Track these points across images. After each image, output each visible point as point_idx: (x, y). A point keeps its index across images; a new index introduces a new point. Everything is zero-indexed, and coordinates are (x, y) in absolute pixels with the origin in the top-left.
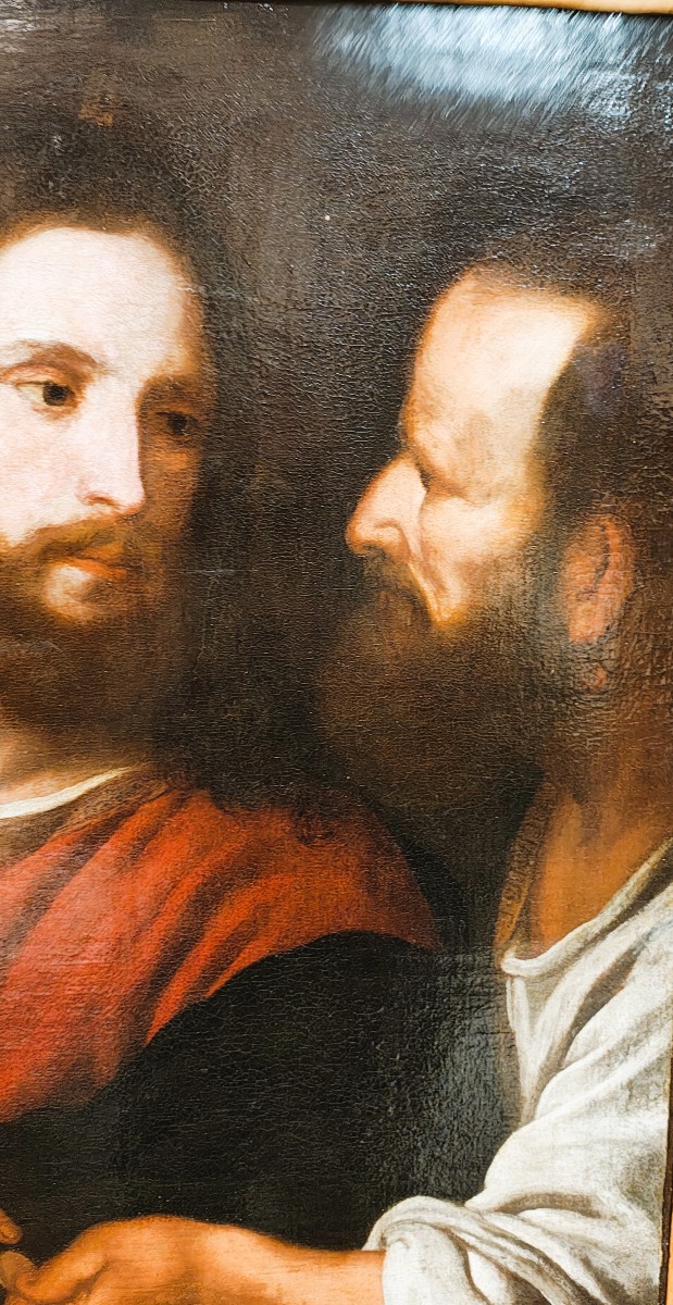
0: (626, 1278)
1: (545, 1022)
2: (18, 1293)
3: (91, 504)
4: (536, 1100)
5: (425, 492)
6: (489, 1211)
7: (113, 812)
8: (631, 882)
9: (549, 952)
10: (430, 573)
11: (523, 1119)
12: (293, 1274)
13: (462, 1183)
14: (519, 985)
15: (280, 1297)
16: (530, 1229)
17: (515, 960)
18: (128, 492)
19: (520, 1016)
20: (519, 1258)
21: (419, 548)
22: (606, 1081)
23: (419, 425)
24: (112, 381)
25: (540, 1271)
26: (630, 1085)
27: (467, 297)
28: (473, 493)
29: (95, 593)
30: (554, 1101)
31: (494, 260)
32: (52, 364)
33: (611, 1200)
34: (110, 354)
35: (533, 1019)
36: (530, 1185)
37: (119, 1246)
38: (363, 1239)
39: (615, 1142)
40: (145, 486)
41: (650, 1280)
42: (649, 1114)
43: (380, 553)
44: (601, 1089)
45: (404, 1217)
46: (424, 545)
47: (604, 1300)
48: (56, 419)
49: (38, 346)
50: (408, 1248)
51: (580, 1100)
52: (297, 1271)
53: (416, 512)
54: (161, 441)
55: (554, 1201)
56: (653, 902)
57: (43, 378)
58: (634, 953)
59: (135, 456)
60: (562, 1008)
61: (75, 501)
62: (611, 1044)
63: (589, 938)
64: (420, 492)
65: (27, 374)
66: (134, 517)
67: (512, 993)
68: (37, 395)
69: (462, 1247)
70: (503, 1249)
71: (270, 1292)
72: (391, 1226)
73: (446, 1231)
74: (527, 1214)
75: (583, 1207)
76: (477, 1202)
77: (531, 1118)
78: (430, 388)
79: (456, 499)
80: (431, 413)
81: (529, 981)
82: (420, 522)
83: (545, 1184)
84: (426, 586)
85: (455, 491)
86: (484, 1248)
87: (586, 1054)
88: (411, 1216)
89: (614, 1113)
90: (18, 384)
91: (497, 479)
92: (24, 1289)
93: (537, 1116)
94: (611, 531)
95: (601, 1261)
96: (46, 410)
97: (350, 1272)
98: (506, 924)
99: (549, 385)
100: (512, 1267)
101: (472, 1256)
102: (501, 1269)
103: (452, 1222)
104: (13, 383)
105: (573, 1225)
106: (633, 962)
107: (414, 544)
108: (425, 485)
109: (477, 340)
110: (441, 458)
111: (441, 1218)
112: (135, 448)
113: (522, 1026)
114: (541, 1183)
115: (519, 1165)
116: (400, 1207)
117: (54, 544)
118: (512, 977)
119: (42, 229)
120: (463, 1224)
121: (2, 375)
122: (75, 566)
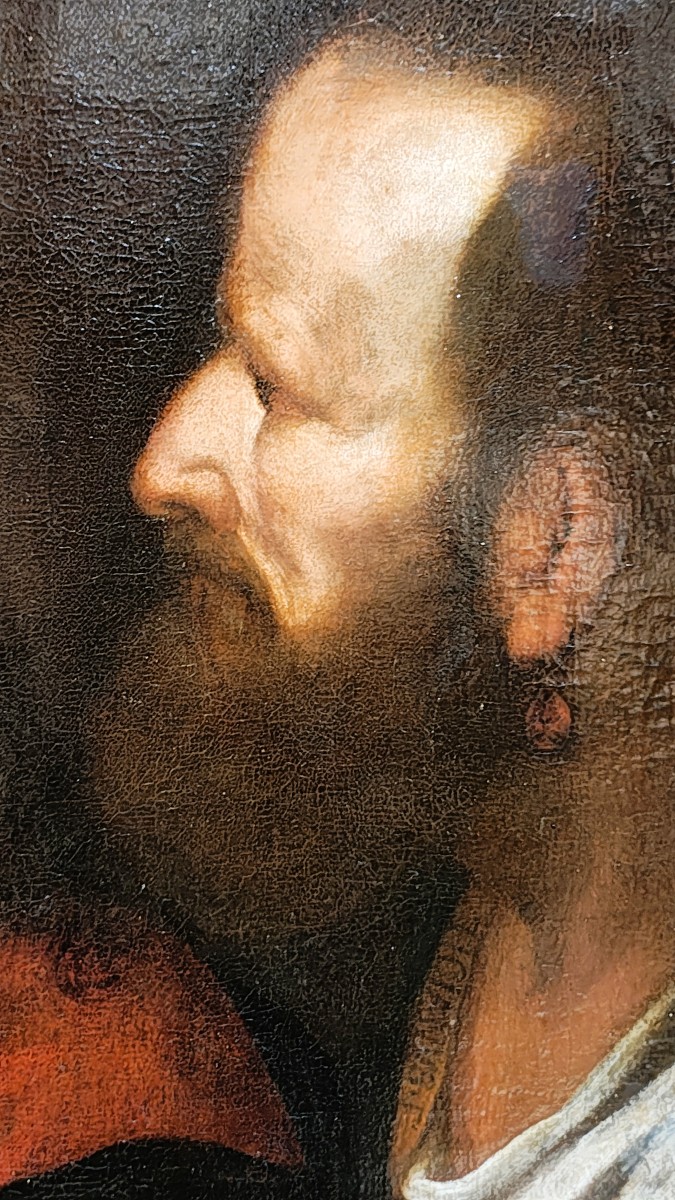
5: (262, 412)
8: (617, 1054)
9: (482, 1169)
10: (276, 547)
17: (426, 1182)
21: (255, 504)
23: (252, 302)
28: (347, 413)
31: (373, 25)
43: (189, 513)
53: (249, 444)
56: (652, 1086)
58: (624, 1169)
63: (549, 1146)
64: (254, 413)
78: (268, 239)
79: (315, 424)
80: (272, 283)
82: (257, 461)
84: (269, 568)
85: (313, 410)
91: (384, 389)
94: (574, 477)
98: (409, 1125)
99: (467, 233)
106: (622, 1182)
107: (247, 498)
108: (265, 400)
109: (346, 161)
110: (289, 356)
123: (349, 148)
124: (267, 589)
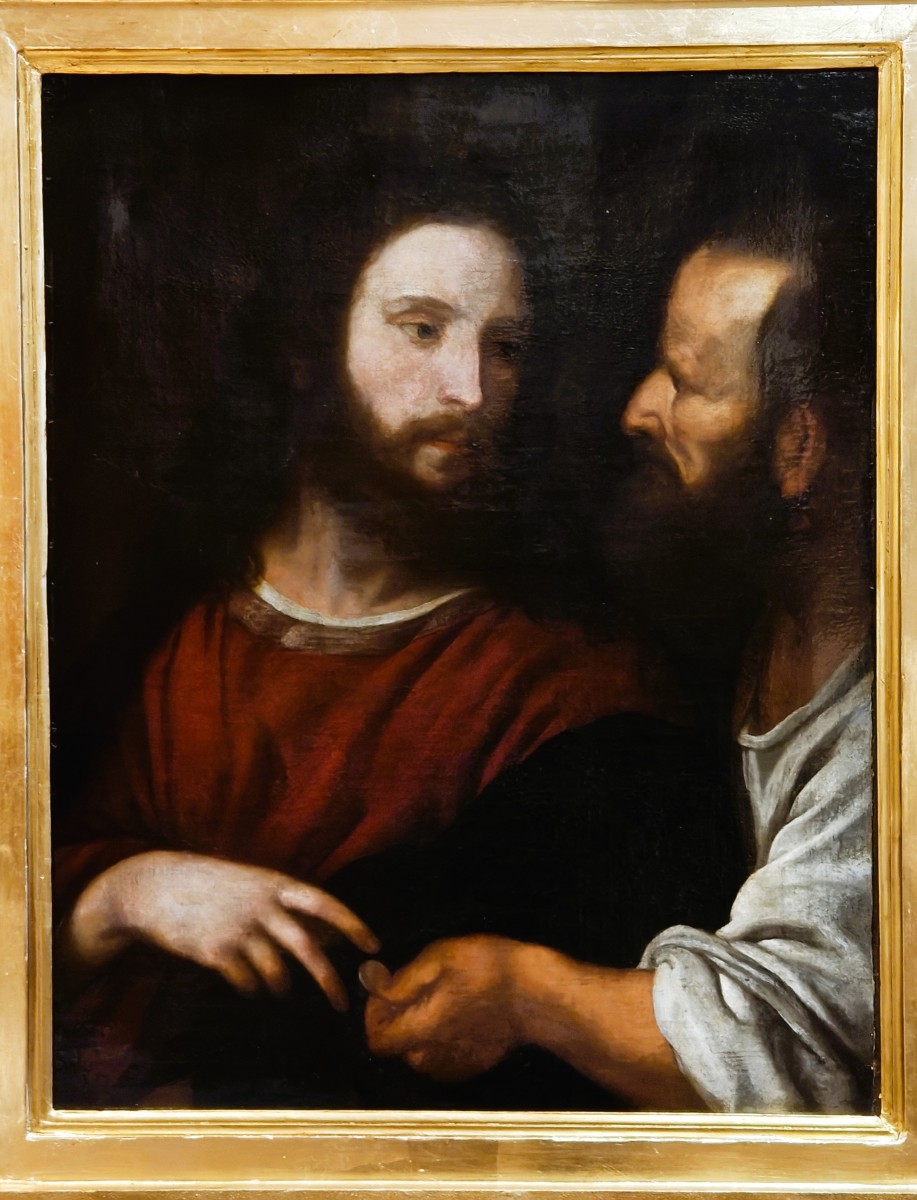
0: (844, 1002)
1: (772, 785)
2: (378, 996)
3: (446, 404)
4: (768, 847)
5: (675, 391)
6: (736, 939)
7: (457, 622)
8: (836, 674)
9: (773, 730)
10: (682, 449)
11: (759, 864)
12: (584, 987)
13: (712, 914)
14: (752, 756)
15: (573, 1004)
16: (768, 956)
17: (749, 736)
18: (471, 396)
19: (753, 780)
20: (758, 980)
21: (672, 431)
22: (822, 834)
23: (672, 346)
24: (463, 323)
25: (775, 992)
26: (840, 837)
27: (703, 260)
28: (711, 391)
29: (446, 465)
30: (782, 849)
32: (425, 312)
33: (829, 932)
34: (463, 303)
35: (763, 782)
36: (765, 918)
37: (453, 958)
38: (638, 961)
39: (830, 884)
40: (483, 391)
41: (866, 1006)
42: (857, 862)
43: (644, 434)
44: (817, 840)
45: (668, 942)
46: (676, 428)
47: (829, 1022)
48: (425, 347)
49: (416, 300)
50: (672, 968)
51: (799, 849)
52: (586, 984)
53: (669, 405)
54: (495, 361)
55: (784, 932)
56: (850, 693)
57: (418, 321)
58: (839, 731)
59: (477, 371)
60: (785, 773)
61: (436, 401)
62: (823, 803)
63: (804, 719)
64: (672, 392)
65: (408, 319)
66: (475, 413)
67: (748, 761)
68: (413, 332)
69: (714, 970)
70: (747, 973)
71: (567, 1000)
72: (659, 949)
73: (701, 955)
74: (765, 943)
75: (804, 936)
76: (726, 931)
77: (764, 863)
78: (678, 321)
79: (698, 397)
80: (681, 338)
81: (761, 753)
82: (674, 412)
83: (777, 917)
84: (679, 459)
85: (696, 390)
86: (732, 971)
87: (804, 811)
88: (674, 941)
89: (829, 861)
90: (401, 325)
91: (727, 381)
92: (381, 991)
93: (769, 860)
94: (809, 416)
95: (826, 986)
96: (419, 342)
97: (629, 987)
98: (741, 707)
99: (761, 317)
100: (753, 988)
101: (723, 979)
102: (746, 990)
103: (706, 947)
104: (398, 324)
105: (802, 954)
106: (838, 737)
107: (669, 428)
108: (676, 387)
109: (711, 289)
110: (687, 368)
111: (697, 944)
112: (477, 366)
113: (755, 789)
114: (773, 916)
115: (757, 901)
116: (666, 933)
117: (420, 432)
118: (747, 749)
119: (422, 225)
120: (715, 950)
121: (391, 319)
122: (434, 445)
123: (713, 283)
124: (677, 466)
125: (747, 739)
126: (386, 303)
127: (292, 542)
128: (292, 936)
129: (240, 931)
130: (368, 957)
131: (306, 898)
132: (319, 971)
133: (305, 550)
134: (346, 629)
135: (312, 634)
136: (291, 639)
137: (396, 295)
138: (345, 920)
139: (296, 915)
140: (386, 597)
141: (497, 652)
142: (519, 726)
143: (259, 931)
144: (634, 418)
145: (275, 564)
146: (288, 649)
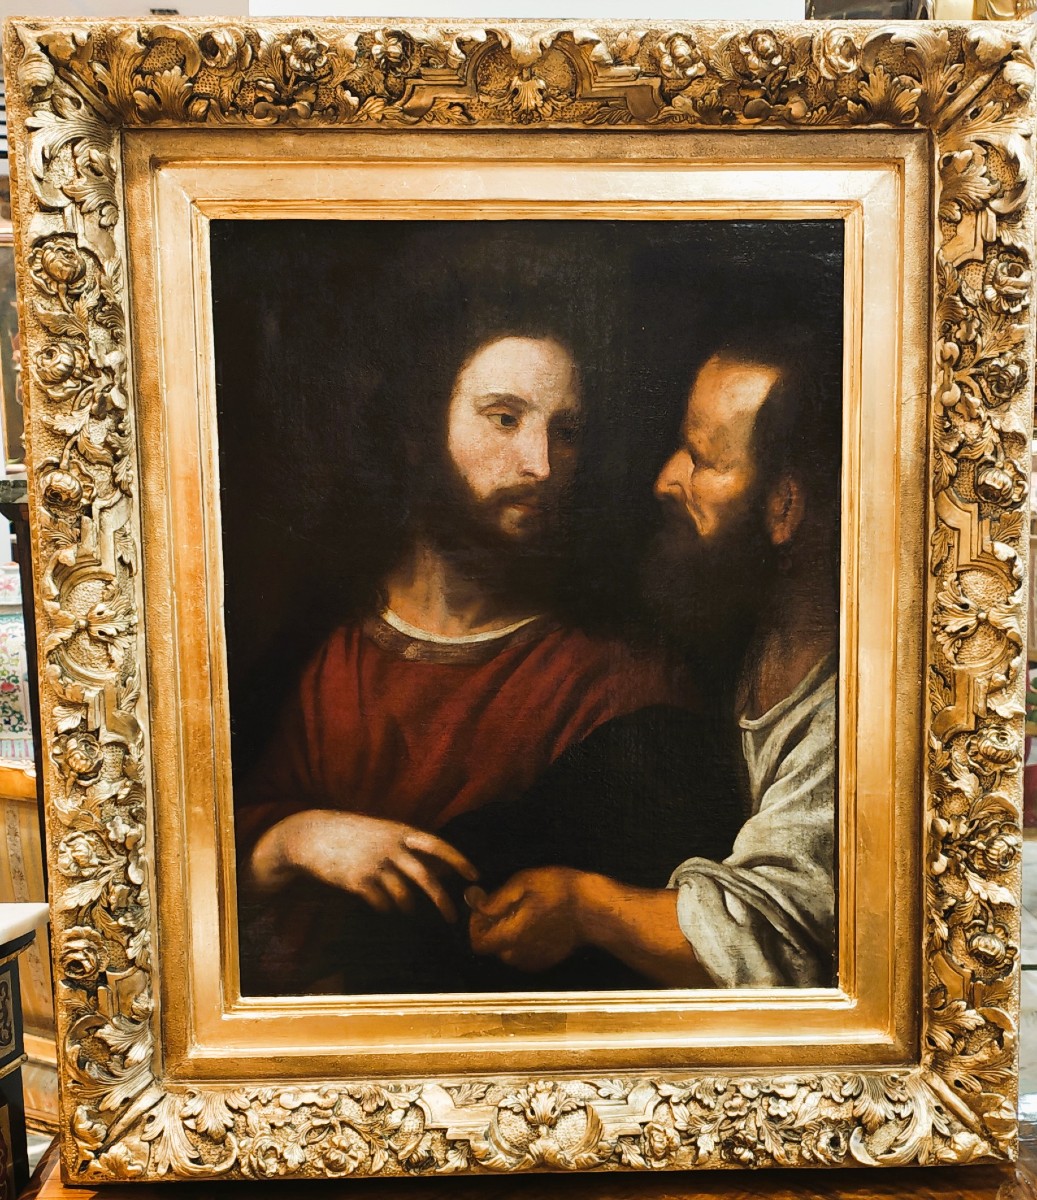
0: (813, 909)
1: (763, 755)
2: (477, 911)
3: (523, 476)
4: (760, 801)
5: (693, 466)
6: (736, 866)
7: (533, 639)
8: (810, 675)
9: (765, 716)
10: (698, 509)
11: (753, 812)
12: (628, 902)
13: (719, 849)
14: (749, 734)
15: (620, 915)
16: (759, 878)
17: (746, 720)
18: (542, 470)
19: (749, 752)
20: (753, 895)
21: (691, 495)
22: (799, 791)
23: (691, 431)
24: (535, 413)
25: (765, 904)
26: (812, 792)
27: (714, 365)
28: (720, 466)
29: (523, 523)
30: (770, 802)
32: (505, 405)
33: (803, 860)
34: (535, 399)
35: (757, 753)
36: (758, 851)
37: (533, 883)
38: (666, 883)
39: (804, 826)
40: (550, 466)
41: (829, 912)
42: (823, 810)
43: (670, 498)
44: (795, 795)
45: (689, 869)
46: (693, 493)
47: (803, 924)
48: (507, 432)
49: (500, 395)
50: (690, 888)
51: (783, 801)
52: (629, 900)
53: (689, 476)
54: (558, 443)
55: (772, 861)
56: (820, 688)
57: (501, 412)
58: (812, 716)
59: (546, 451)
60: (772, 747)
61: (516, 474)
62: (800, 768)
63: (786, 708)
64: (691, 466)
65: (494, 410)
66: (545, 482)
67: (746, 739)
68: (498, 420)
69: (721, 889)
70: (744, 890)
71: (616, 911)
72: (681, 874)
73: (712, 878)
74: (757, 869)
75: (786, 863)
76: (729, 860)
77: (757, 812)
78: (696, 412)
79: (710, 470)
80: (696, 425)
81: (755, 732)
82: (692, 482)
83: (766, 850)
84: (696, 517)
85: (710, 465)
86: (733, 889)
87: (786, 774)
88: (692, 869)
89: (804, 809)
90: (488, 416)
91: (732, 458)
92: (480, 908)
93: (761, 810)
94: (792, 484)
95: (800, 898)
96: (502, 428)
97: (661, 901)
98: (741, 700)
99: (757, 409)
100: (749, 901)
101: (727, 894)
102: (743, 902)
103: (715, 872)
104: (486, 415)
105: (784, 877)
106: (811, 721)
107: (688, 493)
108: (694, 462)
109: (720, 388)
110: (702, 448)
111: (709, 870)
112: (546, 447)
113: (751, 758)
114: (764, 850)
115: (752, 839)
116: (686, 863)
117: (505, 497)
118: (746, 730)
119: (502, 338)
120: (721, 874)
121: (481, 411)
122: (515, 508)
123: (721, 384)
124: (695, 522)
125: (744, 723)
126: (476, 399)
127: (409, 582)
128: (413, 868)
129: (377, 866)
130: (471, 883)
131: (424, 842)
132: (435, 894)
133: (420, 585)
134: (452, 645)
135: (424, 649)
136: (410, 652)
137: (484, 393)
138: (454, 858)
139: (417, 854)
140: (479, 622)
141: (563, 661)
142: (580, 716)
143: (390, 866)
144: (663, 487)
145: (397, 597)
146: (408, 660)
